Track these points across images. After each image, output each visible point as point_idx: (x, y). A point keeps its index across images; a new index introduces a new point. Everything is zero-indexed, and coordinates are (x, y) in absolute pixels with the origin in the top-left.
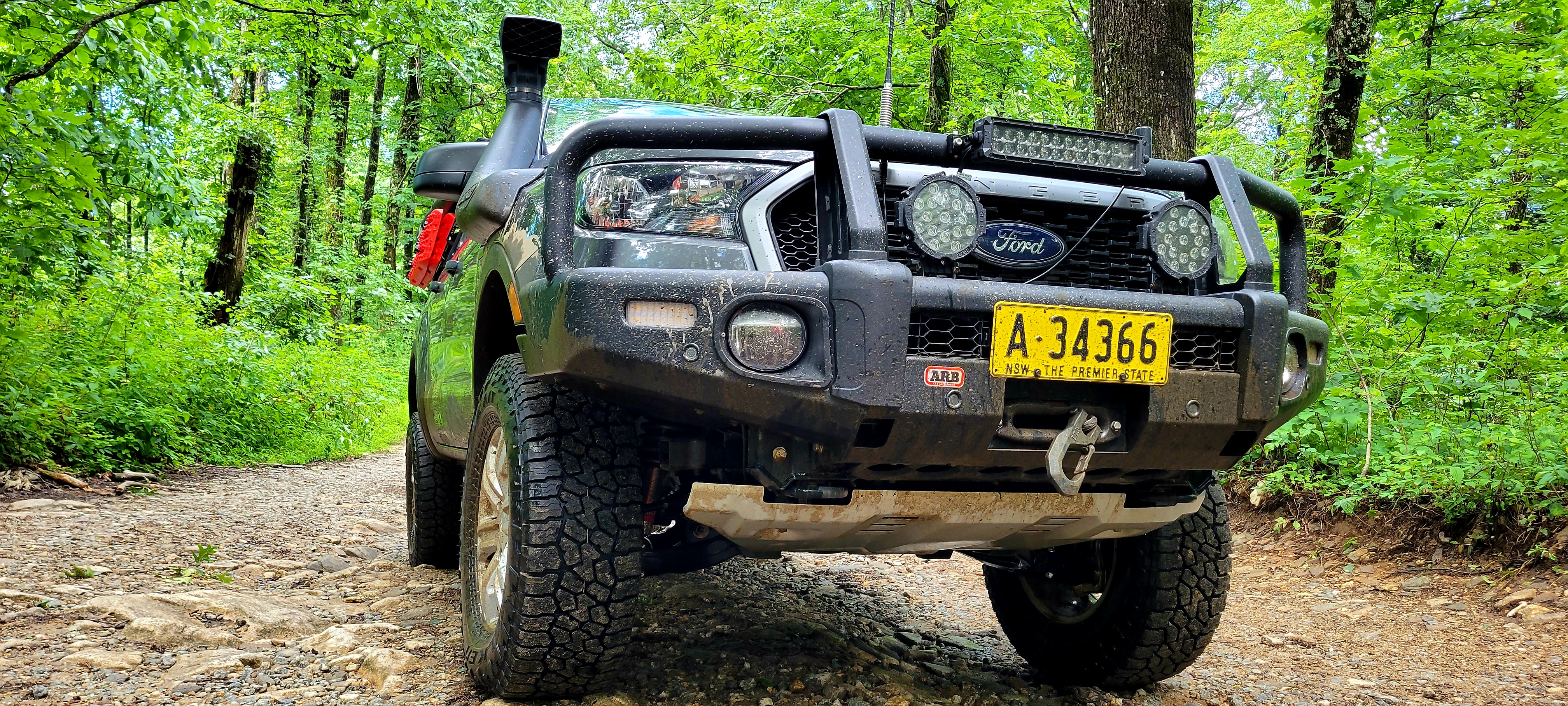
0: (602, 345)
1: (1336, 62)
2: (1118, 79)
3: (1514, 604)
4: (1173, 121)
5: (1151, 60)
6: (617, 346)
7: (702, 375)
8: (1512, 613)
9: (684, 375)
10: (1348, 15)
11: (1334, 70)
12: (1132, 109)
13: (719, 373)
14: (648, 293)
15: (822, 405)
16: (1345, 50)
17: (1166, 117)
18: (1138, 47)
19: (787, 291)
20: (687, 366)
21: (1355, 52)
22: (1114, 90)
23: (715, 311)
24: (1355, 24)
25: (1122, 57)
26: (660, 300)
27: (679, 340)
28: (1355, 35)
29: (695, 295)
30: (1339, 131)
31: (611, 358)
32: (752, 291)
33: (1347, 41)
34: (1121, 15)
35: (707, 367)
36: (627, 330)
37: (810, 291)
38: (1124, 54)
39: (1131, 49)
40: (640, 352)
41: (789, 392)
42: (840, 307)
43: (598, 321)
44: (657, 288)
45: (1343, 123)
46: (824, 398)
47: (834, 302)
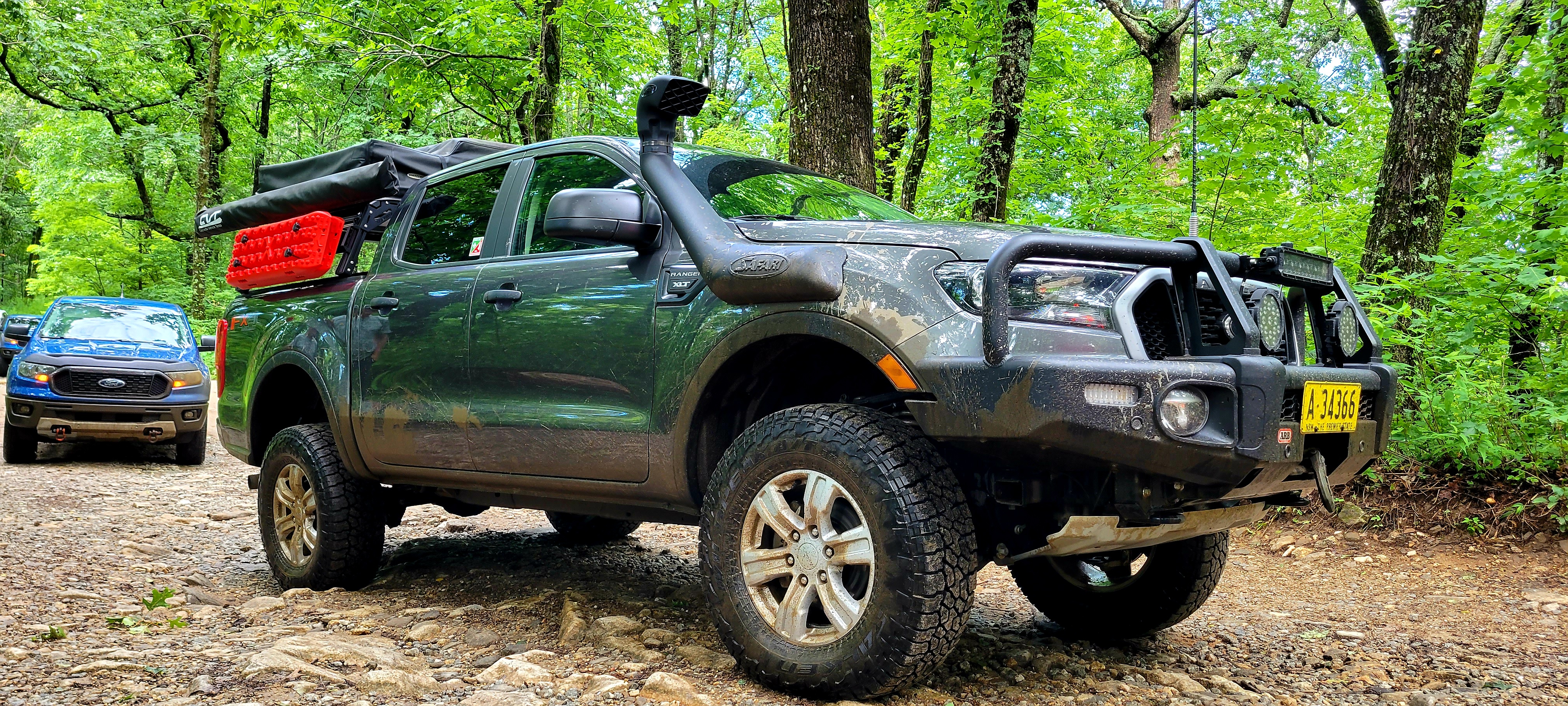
0: (1069, 417)
1: (1002, 107)
2: (816, 98)
3: (1285, 548)
4: (861, 141)
5: (843, 84)
6: (1081, 420)
7: (1144, 440)
8: (1286, 553)
9: (1132, 441)
10: (1012, 70)
11: (1000, 113)
12: (829, 127)
13: (1157, 438)
14: (1106, 378)
15: (1228, 461)
16: (1009, 97)
17: (856, 136)
18: (833, 71)
19: (1207, 378)
20: (1134, 434)
21: (1016, 100)
22: (812, 108)
23: (1155, 392)
24: (1017, 78)
25: (819, 79)
26: (1114, 384)
27: (1128, 414)
28: (1016, 87)
29: (1141, 380)
30: (1002, 164)
31: (1074, 428)
32: (1183, 377)
33: (1010, 91)
34: (818, 40)
35: (1149, 434)
36: (1089, 407)
37: (1224, 378)
38: (821, 76)
39: (827, 73)
40: (1097, 423)
41: (1206, 452)
42: (1246, 391)
43: (1066, 399)
44: (1113, 374)
45: (1005, 157)
46: (1231, 456)
47: (1242, 387)
